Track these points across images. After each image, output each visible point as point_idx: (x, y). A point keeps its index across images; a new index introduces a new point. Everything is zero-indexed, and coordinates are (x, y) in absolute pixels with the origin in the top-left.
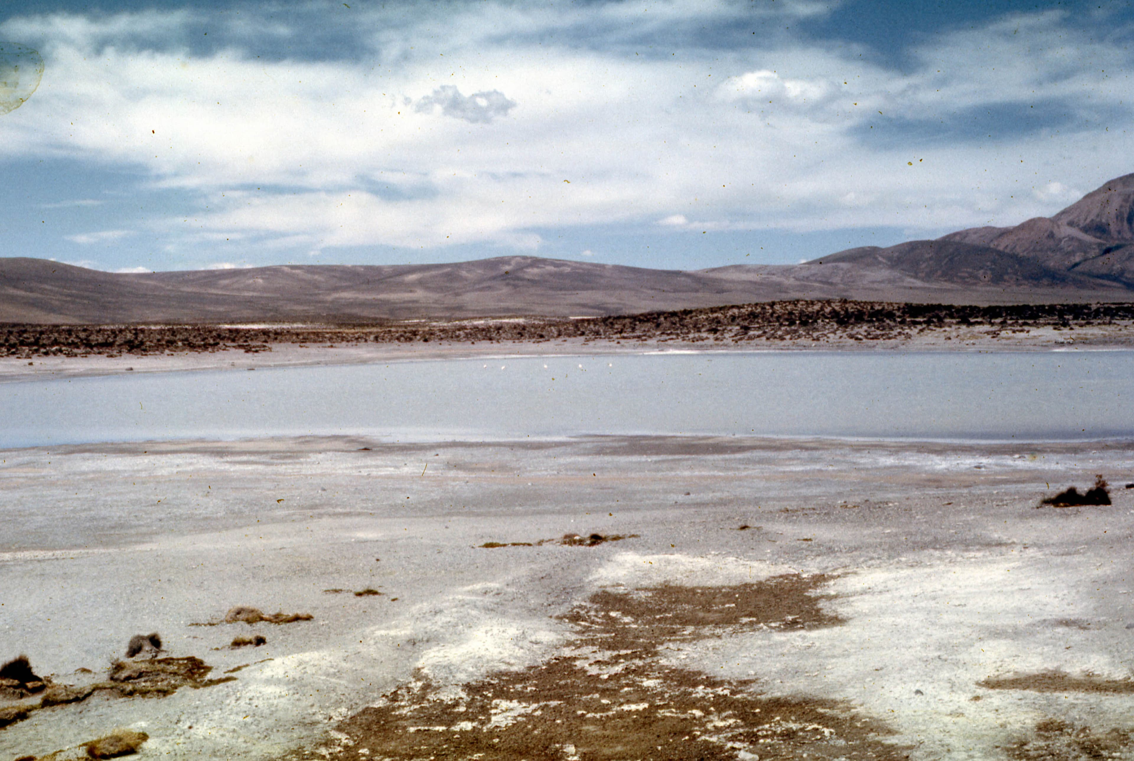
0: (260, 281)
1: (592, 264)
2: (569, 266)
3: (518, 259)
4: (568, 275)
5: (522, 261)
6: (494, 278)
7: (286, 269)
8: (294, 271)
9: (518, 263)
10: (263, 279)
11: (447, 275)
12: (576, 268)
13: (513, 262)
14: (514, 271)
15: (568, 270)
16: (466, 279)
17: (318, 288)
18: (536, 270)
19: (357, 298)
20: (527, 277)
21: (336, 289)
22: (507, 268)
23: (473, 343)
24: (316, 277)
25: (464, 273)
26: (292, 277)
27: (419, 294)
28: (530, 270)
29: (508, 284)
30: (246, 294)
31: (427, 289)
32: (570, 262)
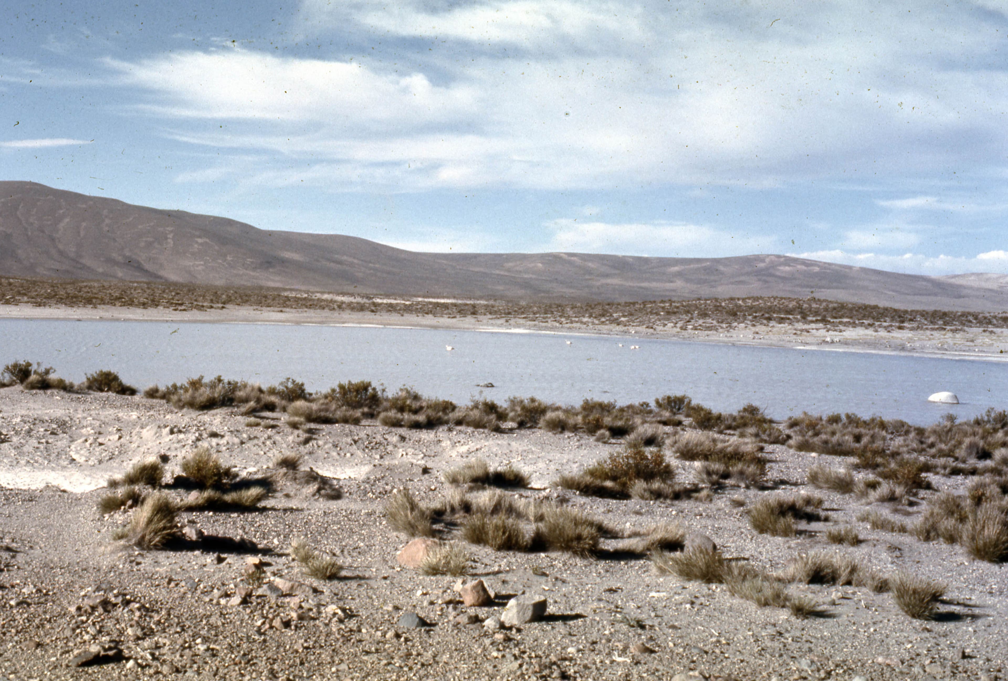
0: (540, 265)
1: (840, 266)
2: (819, 266)
3: (773, 258)
4: (816, 274)
5: (776, 259)
6: (748, 274)
7: (565, 257)
8: (572, 258)
9: (772, 262)
10: (542, 263)
11: (705, 269)
12: (825, 268)
13: (767, 260)
14: (767, 269)
15: (817, 269)
16: (722, 273)
17: (590, 273)
18: (787, 268)
19: (622, 285)
20: (778, 273)
21: (607, 276)
22: (762, 265)
23: (402, 315)
24: (590, 264)
25: (721, 268)
26: (570, 263)
27: (679, 284)
28: (782, 268)
29: (759, 280)
30: (526, 276)
31: (688, 280)
32: (820, 262)
